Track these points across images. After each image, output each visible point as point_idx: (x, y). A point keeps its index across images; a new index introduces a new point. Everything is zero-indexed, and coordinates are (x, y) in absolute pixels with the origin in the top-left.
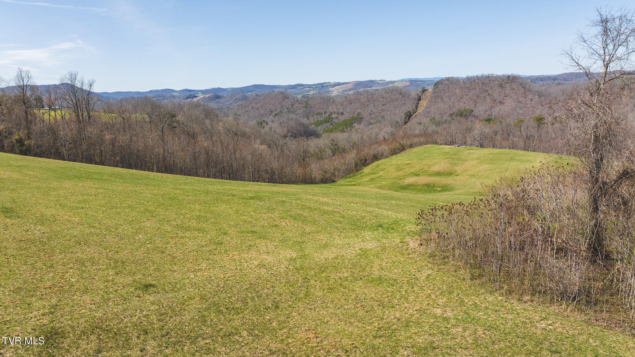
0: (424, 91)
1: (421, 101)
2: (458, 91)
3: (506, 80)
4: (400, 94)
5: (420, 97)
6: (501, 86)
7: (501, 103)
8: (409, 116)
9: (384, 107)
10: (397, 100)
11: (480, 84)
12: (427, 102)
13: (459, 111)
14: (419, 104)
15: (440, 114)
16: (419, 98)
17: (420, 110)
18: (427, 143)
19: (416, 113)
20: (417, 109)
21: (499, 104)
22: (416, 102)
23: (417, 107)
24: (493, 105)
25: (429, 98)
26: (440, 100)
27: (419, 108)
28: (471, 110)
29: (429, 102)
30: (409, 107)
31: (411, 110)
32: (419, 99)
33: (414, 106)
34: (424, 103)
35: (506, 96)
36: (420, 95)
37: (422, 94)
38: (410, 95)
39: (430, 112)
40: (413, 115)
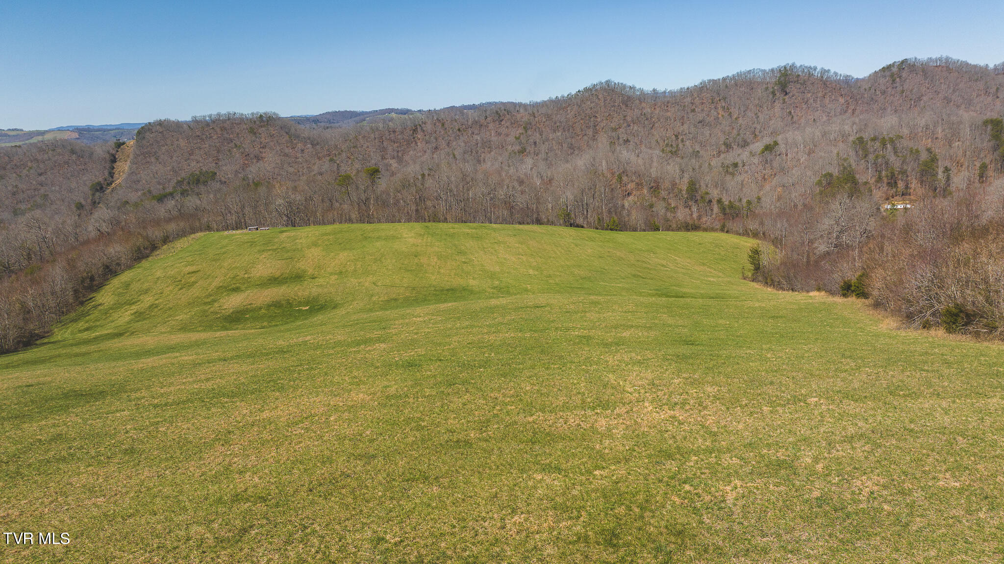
0: (119, 145)
1: (117, 164)
2: (182, 143)
3: (258, 123)
4: (73, 152)
5: (114, 156)
6: (252, 131)
7: (258, 158)
8: (100, 190)
10: (67, 163)
11: (219, 132)
12: (128, 163)
13: (192, 175)
14: (114, 168)
15: (159, 183)
16: (112, 158)
17: (119, 179)
18: (193, 231)
19: (113, 185)
20: (112, 177)
21: (255, 161)
22: (108, 165)
23: (111, 175)
24: (246, 162)
25: (131, 156)
26: (153, 159)
27: (116, 176)
28: (211, 172)
29: (133, 163)
30: (97, 175)
31: (100, 179)
32: (114, 160)
33: (106, 173)
34: (123, 167)
35: (263, 148)
36: (114, 152)
37: (117, 151)
38: (92, 154)
39: (139, 181)
40: (107, 189)
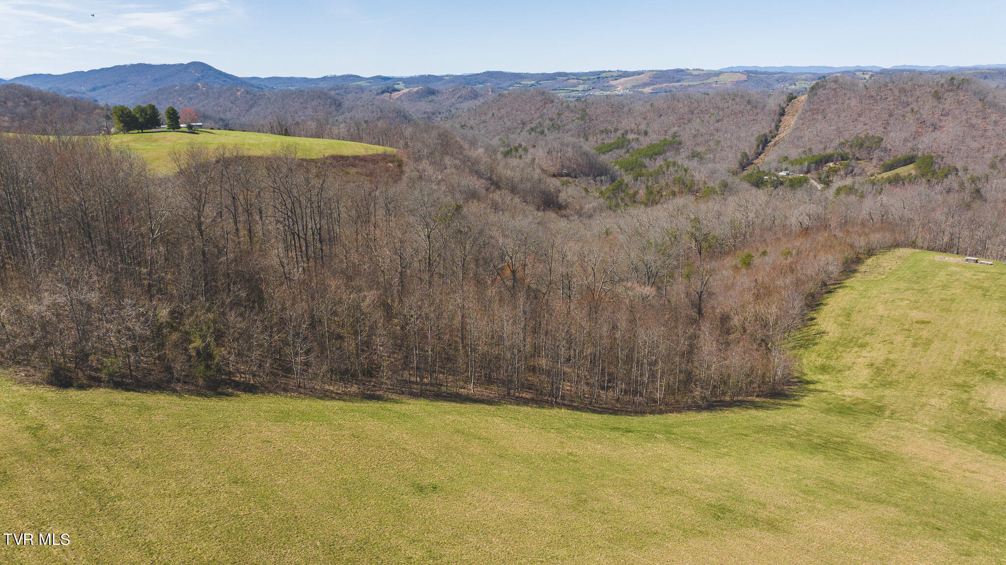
0: (791, 98)
1: (785, 117)
2: (854, 102)
3: (946, 86)
4: (749, 102)
5: (783, 109)
6: (937, 96)
7: (935, 128)
8: (764, 142)
9: (718, 125)
10: (741, 112)
11: (897, 93)
12: (796, 118)
13: (857, 138)
14: (781, 121)
15: (821, 142)
16: (781, 111)
17: (784, 133)
19: (777, 138)
20: (778, 131)
21: (930, 129)
22: (776, 118)
23: (777, 128)
24: (920, 130)
25: (800, 111)
26: (820, 117)
27: (781, 129)
28: (878, 137)
29: (800, 118)
30: (763, 127)
31: (767, 131)
32: (782, 114)
33: (773, 125)
34: (790, 121)
35: (945, 115)
36: (784, 106)
37: (788, 105)
38: (765, 106)
39: (801, 137)
40: (770, 141)
